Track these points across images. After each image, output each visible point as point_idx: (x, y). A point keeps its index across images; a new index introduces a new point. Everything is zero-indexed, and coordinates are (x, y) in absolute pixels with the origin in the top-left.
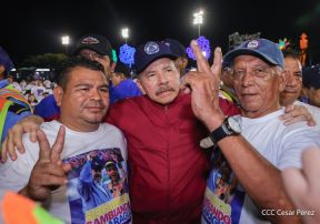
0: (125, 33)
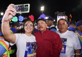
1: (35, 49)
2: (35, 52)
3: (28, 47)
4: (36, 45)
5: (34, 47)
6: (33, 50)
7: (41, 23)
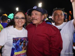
1: (24, 45)
2: (25, 50)
3: (15, 44)
4: (26, 40)
5: (23, 43)
6: (21, 47)
7: (34, 14)
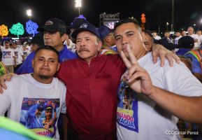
0: (29, 13)
